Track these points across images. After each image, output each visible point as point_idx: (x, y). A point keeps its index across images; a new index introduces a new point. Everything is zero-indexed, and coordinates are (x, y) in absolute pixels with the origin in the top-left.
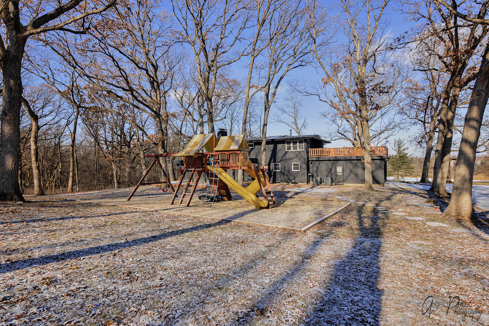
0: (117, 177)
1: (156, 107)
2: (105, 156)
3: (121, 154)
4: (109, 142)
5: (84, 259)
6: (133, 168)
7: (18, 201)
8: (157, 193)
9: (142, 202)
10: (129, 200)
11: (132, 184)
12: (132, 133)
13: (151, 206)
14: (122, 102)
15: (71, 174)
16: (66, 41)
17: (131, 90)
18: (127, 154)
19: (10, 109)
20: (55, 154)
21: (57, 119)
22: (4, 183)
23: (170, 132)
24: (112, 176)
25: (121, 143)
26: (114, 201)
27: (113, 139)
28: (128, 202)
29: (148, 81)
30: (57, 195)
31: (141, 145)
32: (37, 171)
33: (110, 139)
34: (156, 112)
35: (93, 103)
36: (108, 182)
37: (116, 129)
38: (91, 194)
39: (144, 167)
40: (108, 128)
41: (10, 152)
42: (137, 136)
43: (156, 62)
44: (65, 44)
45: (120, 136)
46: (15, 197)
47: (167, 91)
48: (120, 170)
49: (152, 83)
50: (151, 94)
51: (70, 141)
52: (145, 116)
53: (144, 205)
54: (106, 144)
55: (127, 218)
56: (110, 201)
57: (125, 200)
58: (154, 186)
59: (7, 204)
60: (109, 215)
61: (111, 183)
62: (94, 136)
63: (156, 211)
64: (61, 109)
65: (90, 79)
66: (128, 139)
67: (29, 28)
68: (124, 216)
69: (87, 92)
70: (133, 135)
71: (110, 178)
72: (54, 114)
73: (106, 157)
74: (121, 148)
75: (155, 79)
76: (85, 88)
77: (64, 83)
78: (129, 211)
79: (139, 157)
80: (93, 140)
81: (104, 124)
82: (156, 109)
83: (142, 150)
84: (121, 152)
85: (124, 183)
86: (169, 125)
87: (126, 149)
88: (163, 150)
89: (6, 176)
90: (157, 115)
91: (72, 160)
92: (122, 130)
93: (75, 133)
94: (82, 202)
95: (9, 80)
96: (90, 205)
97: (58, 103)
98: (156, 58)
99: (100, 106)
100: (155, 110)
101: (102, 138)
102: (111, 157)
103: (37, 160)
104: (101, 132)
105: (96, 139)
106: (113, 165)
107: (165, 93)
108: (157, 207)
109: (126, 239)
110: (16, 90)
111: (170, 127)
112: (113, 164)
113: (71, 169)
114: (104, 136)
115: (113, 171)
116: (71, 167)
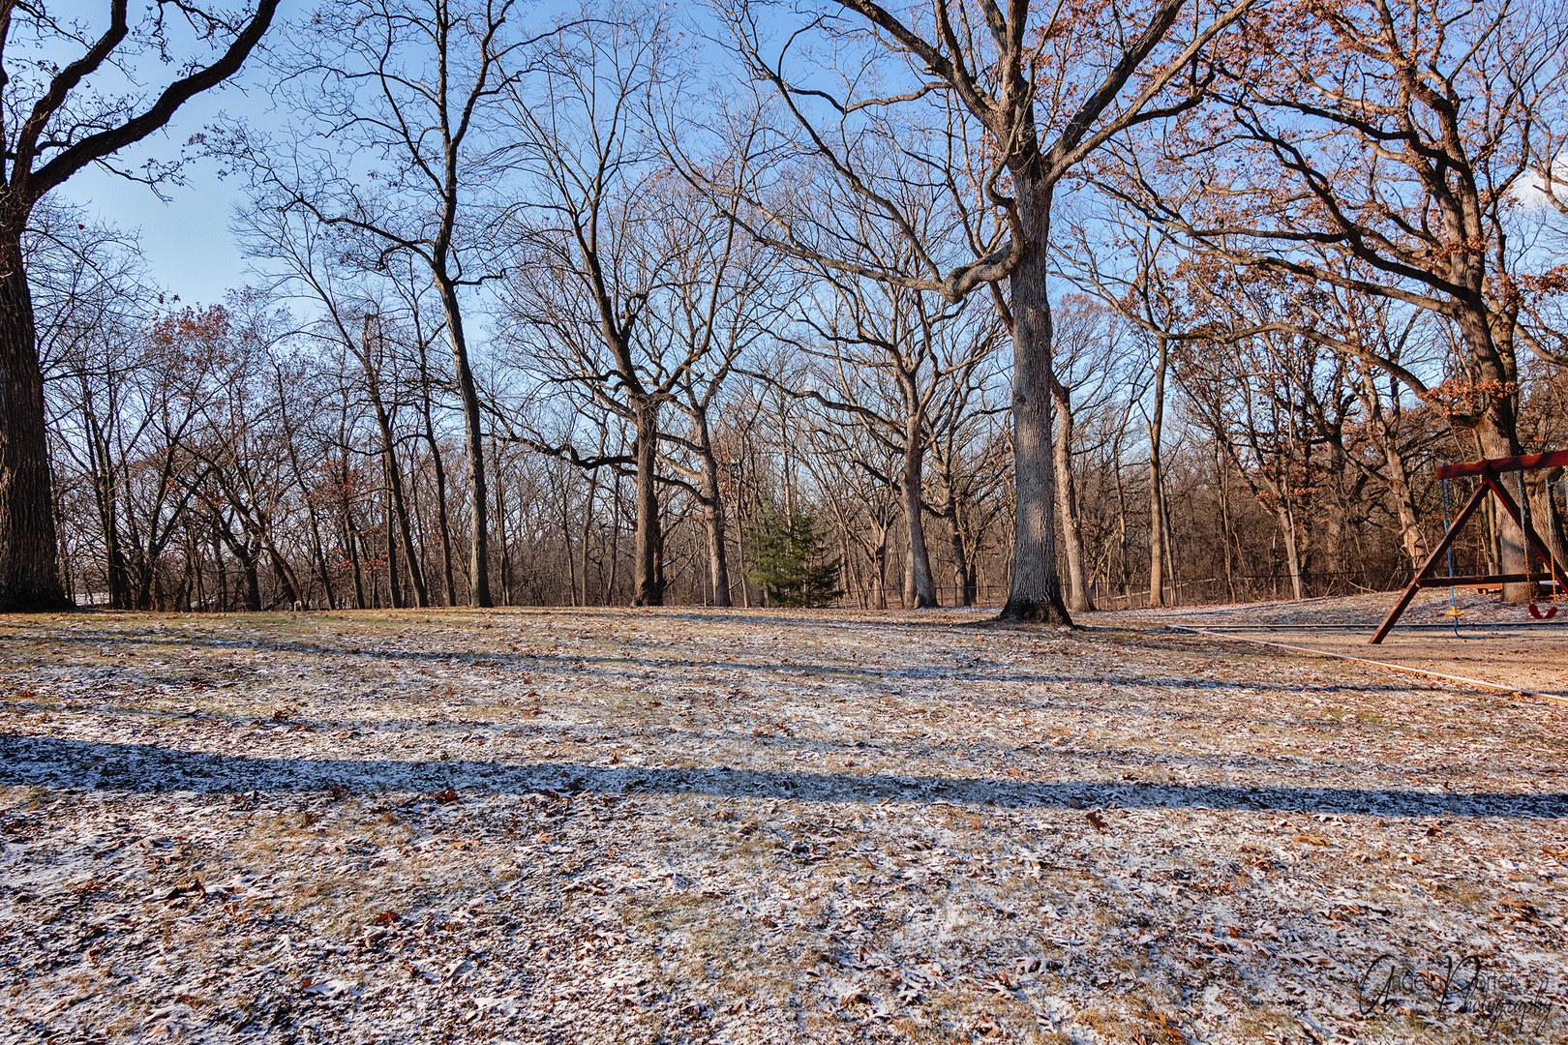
0: (1298, 555)
1: (1460, 267)
2: (1252, 485)
3: (1308, 475)
4: (1264, 435)
5: (1328, 819)
6: (1357, 522)
7: (1060, 625)
8: (1489, 620)
9: (1437, 654)
10: (1378, 640)
11: (1358, 581)
12: (1348, 392)
13: (1489, 670)
14: (1301, 287)
15: (1156, 550)
16: (1131, 151)
17: (1352, 233)
18: (1330, 471)
19: (1031, 384)
20: (1105, 492)
21: (1108, 386)
22: (1028, 575)
23: (1525, 354)
24: (1281, 552)
25: (1305, 434)
26: (1321, 640)
27: (1275, 423)
28: (1377, 650)
29: (1416, 176)
30: (1128, 613)
31: (1388, 433)
32: (1075, 543)
33: (1265, 425)
34: (1466, 289)
35: (1202, 314)
36: (1268, 577)
37: (1287, 385)
38: (1222, 613)
39: (1405, 517)
40: (1255, 387)
41: (1035, 496)
42: (1372, 397)
43: (1449, 84)
44: (1129, 158)
45: (1302, 409)
46: (1053, 613)
47: (1503, 187)
48: (1309, 530)
49: (1434, 180)
50: (1424, 224)
51: (1146, 443)
52: (1399, 313)
53: (1452, 665)
54: (1254, 444)
55: (1405, 708)
56: (1305, 639)
57: (1364, 639)
58: (1467, 592)
59: (1039, 630)
60: (1330, 690)
61: (1278, 578)
62: (1212, 425)
63: (1524, 694)
64: (1113, 356)
65: (1203, 241)
66: (1331, 415)
67: (1056, 158)
68: (1394, 700)
69: (1186, 284)
70: (1351, 399)
71: (1271, 560)
72: (1099, 374)
73: (1255, 489)
74: (1308, 453)
75: (1452, 154)
76: (1179, 274)
77: (1121, 277)
78: (1401, 681)
79: (1383, 478)
80: (1206, 435)
81: (1241, 378)
82: (1462, 277)
83: (1393, 449)
84: (1307, 465)
85: (1325, 578)
86: (1522, 327)
87: (1325, 455)
88: (1506, 442)
89: (1030, 558)
90: (1468, 298)
91: (1155, 507)
92: (1307, 386)
93: (1159, 422)
94: (1217, 637)
95: (1024, 311)
96: (1244, 649)
97: (1105, 341)
98: (1446, 71)
99: (1227, 318)
100: (1454, 281)
101: (1235, 427)
102: (1273, 487)
103: (1073, 514)
104: (1234, 404)
105: (1220, 434)
106: (1283, 516)
107: (1495, 196)
108: (1519, 679)
109: (1446, 785)
110: (1039, 332)
111: (1528, 337)
112: (1281, 510)
113: (1155, 535)
114: (1244, 419)
115: (1280, 534)
116: (1156, 526)
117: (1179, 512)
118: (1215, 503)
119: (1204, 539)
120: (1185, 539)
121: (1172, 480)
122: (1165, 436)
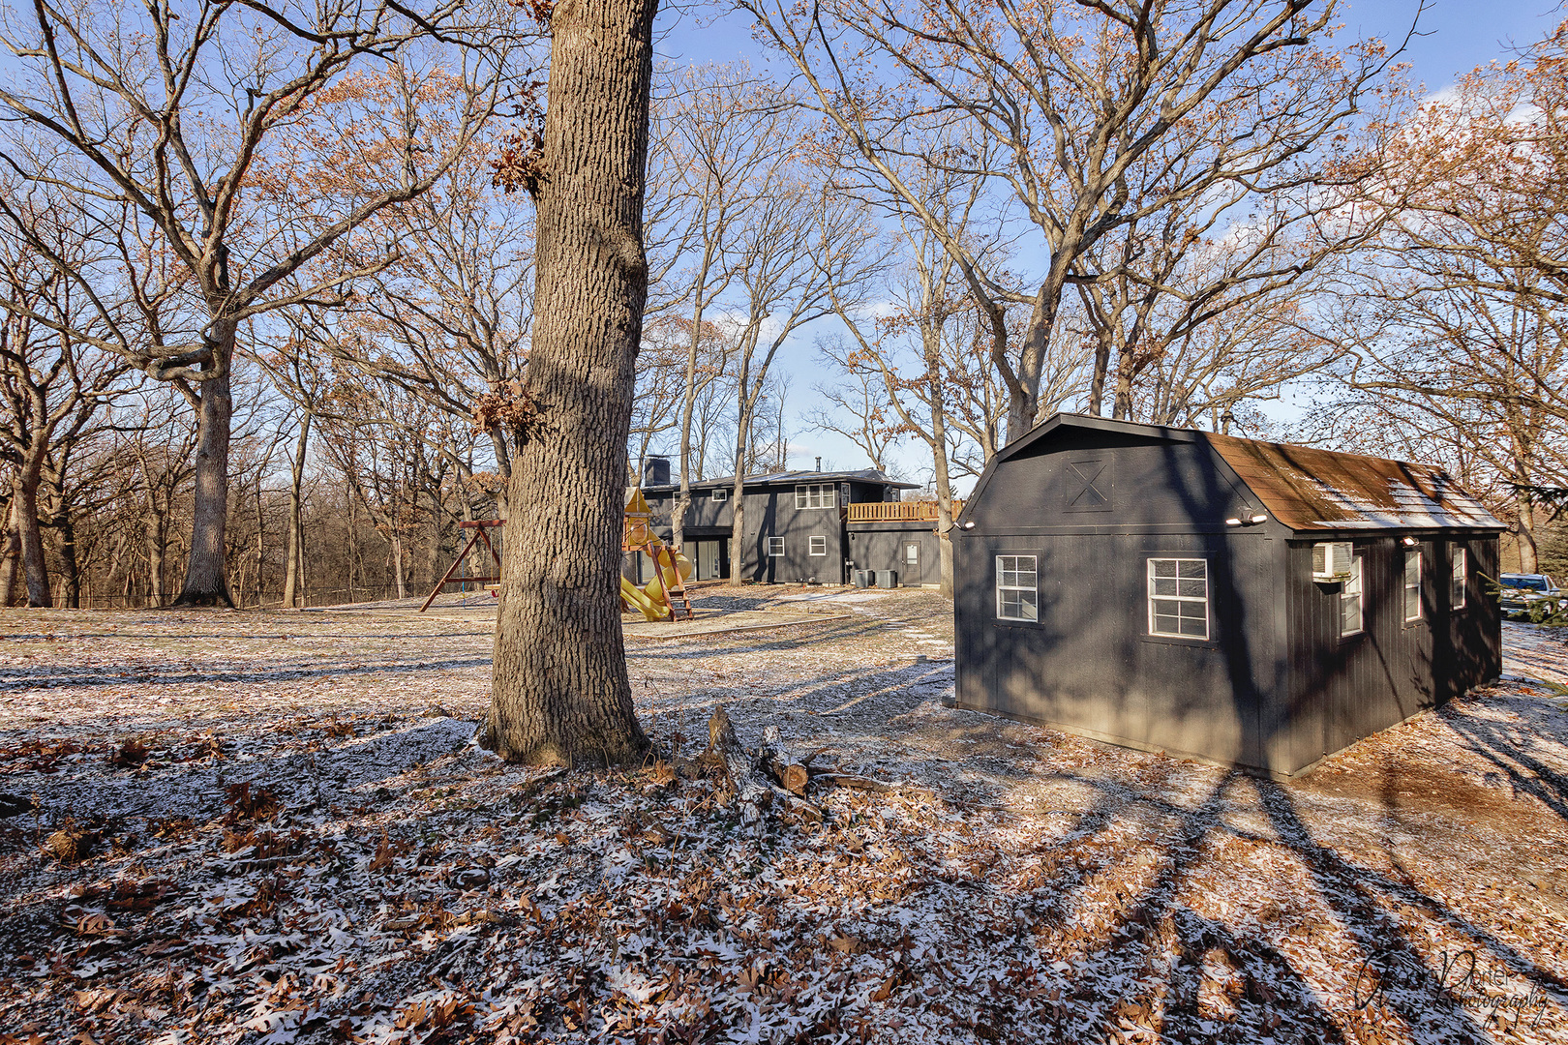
0: (403, 571)
2: (373, 518)
3: (415, 515)
4: (384, 481)
6: (447, 549)
7: (225, 608)
10: (423, 611)
15: (292, 565)
19: (213, 446)
24: (391, 570)
25: (414, 484)
31: (465, 492)
33: (386, 474)
36: (379, 585)
41: (211, 521)
48: (413, 553)
54: (377, 487)
57: (417, 610)
61: (388, 586)
71: (385, 575)
73: (375, 521)
80: (342, 477)
85: (422, 586)
87: (427, 501)
91: (294, 531)
93: (301, 462)
101: (366, 472)
102: (389, 521)
104: (365, 457)
105: (352, 477)
106: (394, 543)
112: (394, 538)
113: (292, 553)
114: (371, 467)
115: (393, 556)
116: (292, 548)
117: (313, 535)
118: (345, 530)
119: (334, 558)
120: (317, 558)
121: (309, 509)
122: (306, 472)
